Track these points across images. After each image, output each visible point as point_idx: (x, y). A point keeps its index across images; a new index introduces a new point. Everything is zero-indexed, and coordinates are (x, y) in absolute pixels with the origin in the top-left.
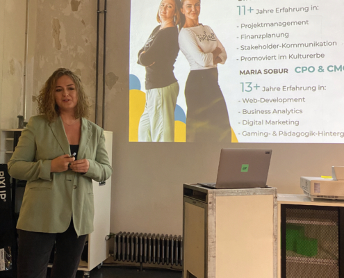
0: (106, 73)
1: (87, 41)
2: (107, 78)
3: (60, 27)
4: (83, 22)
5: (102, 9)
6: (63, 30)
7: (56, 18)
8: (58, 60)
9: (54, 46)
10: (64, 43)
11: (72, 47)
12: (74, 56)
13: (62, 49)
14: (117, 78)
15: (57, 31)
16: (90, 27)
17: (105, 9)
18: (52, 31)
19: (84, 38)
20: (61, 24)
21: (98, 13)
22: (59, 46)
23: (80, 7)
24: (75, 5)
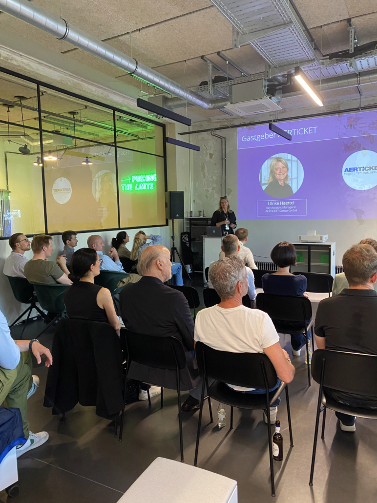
0: (227, 188)
2: (227, 191)
4: (215, 164)
5: (224, 157)
6: (206, 168)
7: (202, 162)
9: (202, 176)
10: (206, 175)
11: (210, 176)
12: (212, 181)
13: (206, 177)
14: (232, 191)
15: (203, 168)
16: (219, 166)
18: (201, 169)
19: (216, 172)
20: (205, 165)
21: (222, 160)
22: (204, 176)
23: (213, 157)
24: (211, 156)
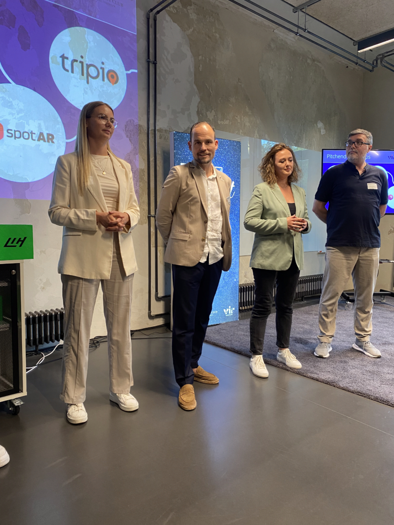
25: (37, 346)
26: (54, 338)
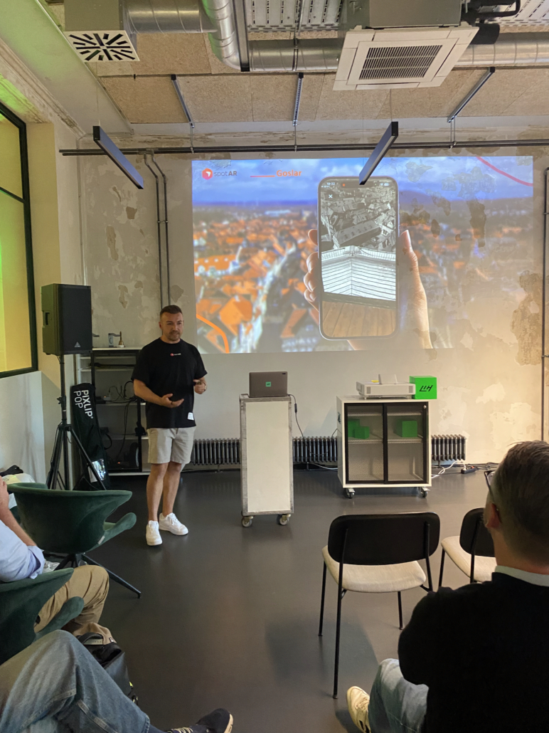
0: (171, 286)
1: (147, 252)
2: (172, 291)
3: (115, 235)
4: (141, 231)
5: (162, 217)
6: (119, 243)
7: (109, 225)
8: (116, 272)
9: (110, 256)
10: (121, 253)
11: (131, 258)
12: (134, 267)
13: (119, 260)
14: (182, 291)
15: (111, 239)
16: (151, 238)
17: (166, 220)
18: (106, 240)
19: (144, 248)
20: (116, 232)
21: (159, 224)
22: (115, 256)
23: (137, 215)
24: (131, 213)
25: (439, 462)
26: (452, 457)
